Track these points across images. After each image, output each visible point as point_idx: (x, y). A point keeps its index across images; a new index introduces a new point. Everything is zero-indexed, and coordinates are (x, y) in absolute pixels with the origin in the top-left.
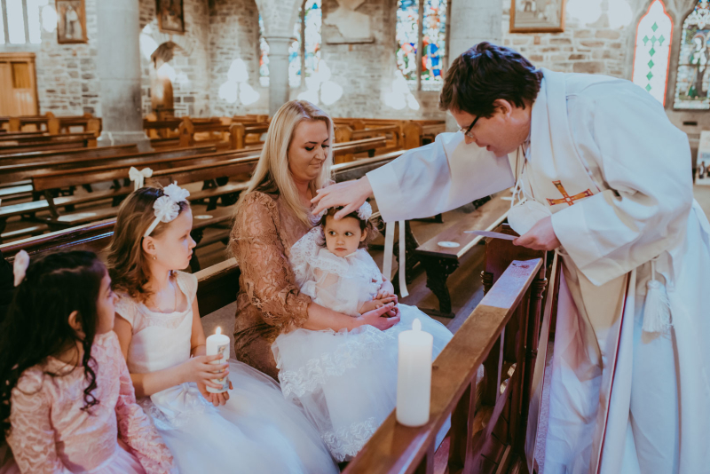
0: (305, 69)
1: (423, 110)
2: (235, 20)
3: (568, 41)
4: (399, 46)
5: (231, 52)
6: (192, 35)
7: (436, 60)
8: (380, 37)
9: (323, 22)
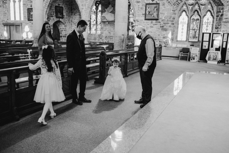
3: (160, 22)
6: (65, 19)
7: (133, 27)
9: (101, 16)
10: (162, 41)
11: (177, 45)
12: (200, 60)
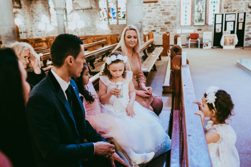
0: (67, 19)
1: (111, 31)
2: (40, 3)
3: (159, 5)
4: (100, 10)
5: (39, 14)
6: (24, 9)
7: (114, 13)
8: (94, 6)
9: (73, 2)
10: (164, 28)
11: (182, 31)
12: (214, 46)
